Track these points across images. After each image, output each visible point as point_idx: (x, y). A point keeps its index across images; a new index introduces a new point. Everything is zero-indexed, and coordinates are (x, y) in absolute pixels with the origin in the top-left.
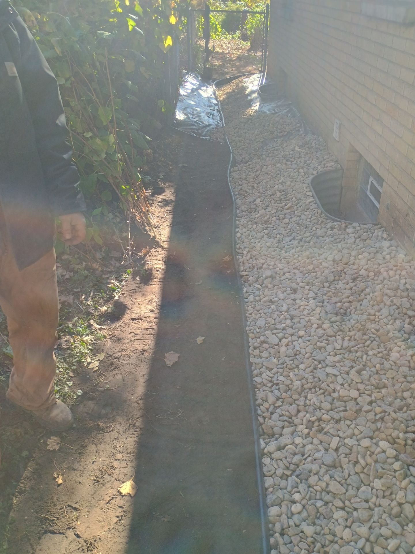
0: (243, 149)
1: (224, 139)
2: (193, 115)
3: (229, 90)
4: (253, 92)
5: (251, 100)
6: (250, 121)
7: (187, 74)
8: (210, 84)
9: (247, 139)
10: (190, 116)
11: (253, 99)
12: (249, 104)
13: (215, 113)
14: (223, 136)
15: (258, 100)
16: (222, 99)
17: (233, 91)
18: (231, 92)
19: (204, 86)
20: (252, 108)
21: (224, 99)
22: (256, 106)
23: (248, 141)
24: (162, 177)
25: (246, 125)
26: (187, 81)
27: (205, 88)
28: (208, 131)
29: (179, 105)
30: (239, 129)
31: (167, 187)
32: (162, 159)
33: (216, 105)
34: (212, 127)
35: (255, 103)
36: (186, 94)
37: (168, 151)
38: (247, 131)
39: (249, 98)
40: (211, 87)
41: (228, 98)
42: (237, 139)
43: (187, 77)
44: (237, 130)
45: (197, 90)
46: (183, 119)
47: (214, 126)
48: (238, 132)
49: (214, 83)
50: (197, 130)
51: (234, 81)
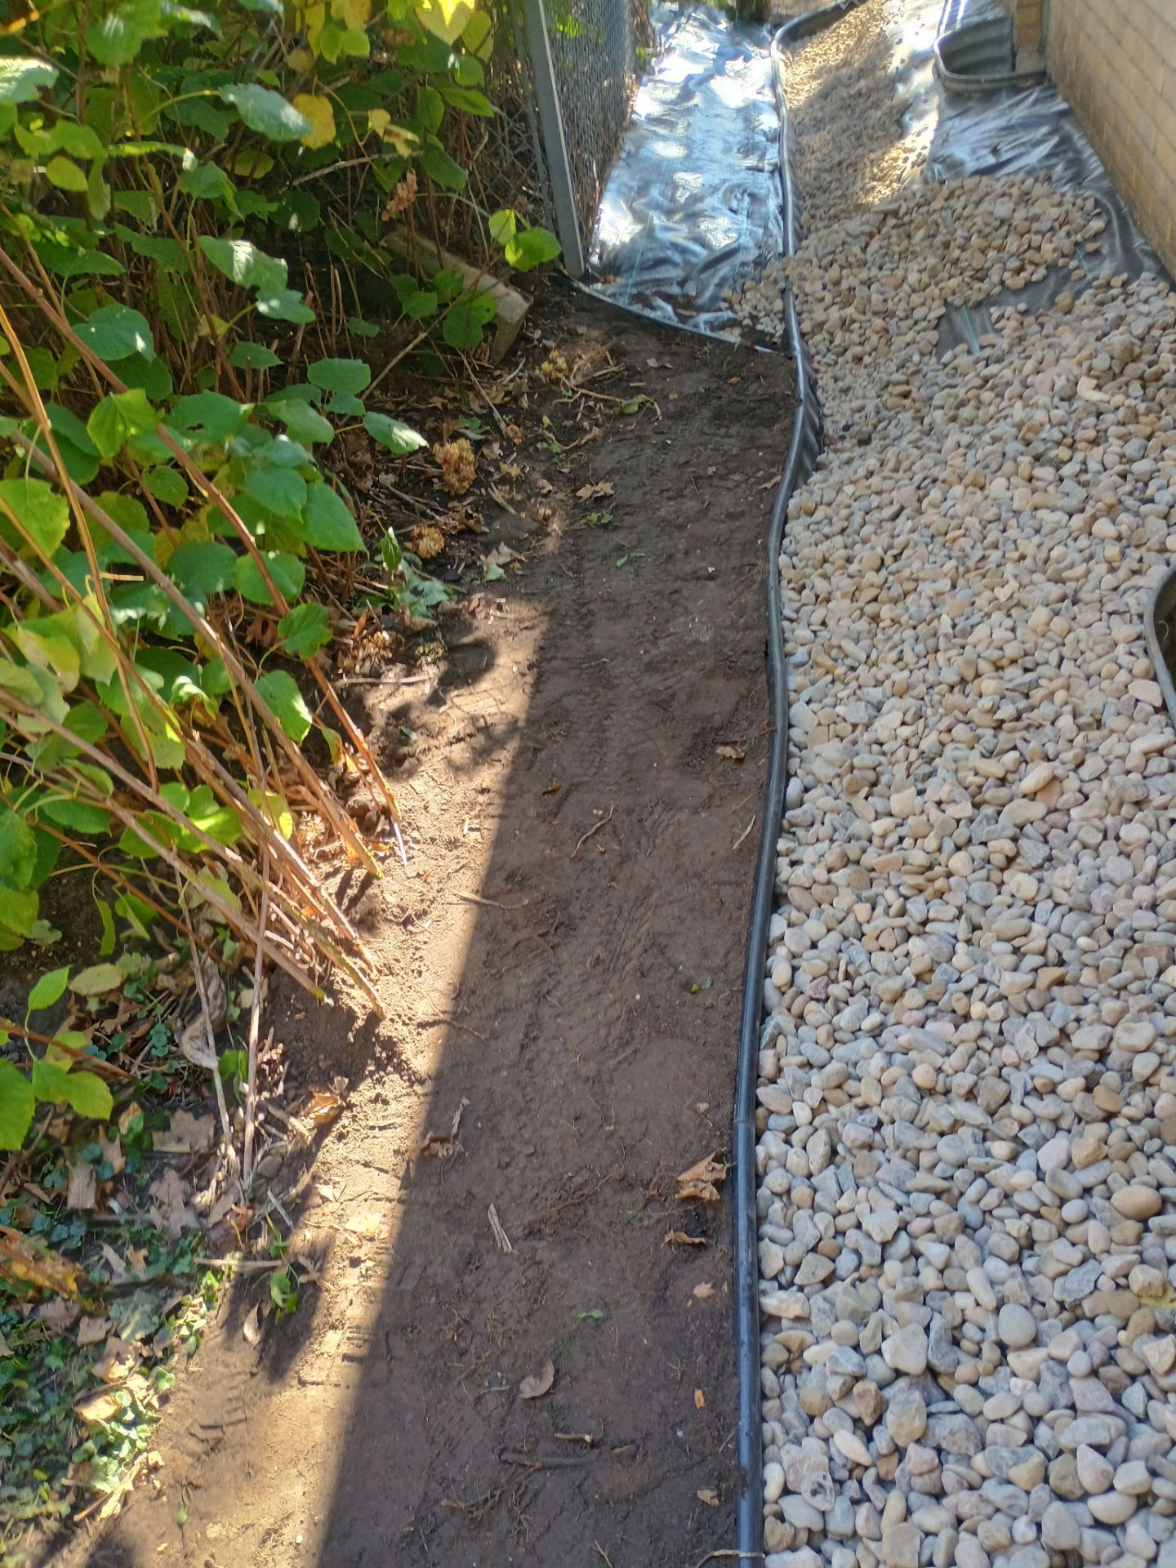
0: (858, 360)
1: (784, 318)
2: (669, 213)
3: (834, 59)
4: (918, 61)
5: (906, 107)
6: (891, 222)
7: (677, 15)
8: (760, 43)
9: (875, 314)
10: (658, 220)
11: (917, 96)
12: (897, 124)
13: (765, 183)
14: (778, 304)
15: (936, 100)
16: (803, 97)
17: (846, 63)
18: (838, 68)
19: (735, 57)
20: (907, 142)
21: (810, 103)
22: (922, 134)
23: (878, 322)
24: (495, 572)
25: (874, 245)
26: (670, 50)
27: (738, 64)
28: (724, 280)
29: (619, 174)
30: (842, 267)
31: (507, 633)
32: (514, 471)
33: (774, 138)
34: (741, 257)
35: (920, 116)
36: (656, 110)
37: (546, 420)
38: (874, 271)
39: (901, 89)
40: (764, 52)
41: (824, 95)
42: (835, 314)
43: (672, 30)
44: (834, 272)
45: (706, 79)
46: (626, 239)
47: (753, 254)
48: (837, 283)
49: (779, 33)
50: (682, 283)
51: (850, 17)
